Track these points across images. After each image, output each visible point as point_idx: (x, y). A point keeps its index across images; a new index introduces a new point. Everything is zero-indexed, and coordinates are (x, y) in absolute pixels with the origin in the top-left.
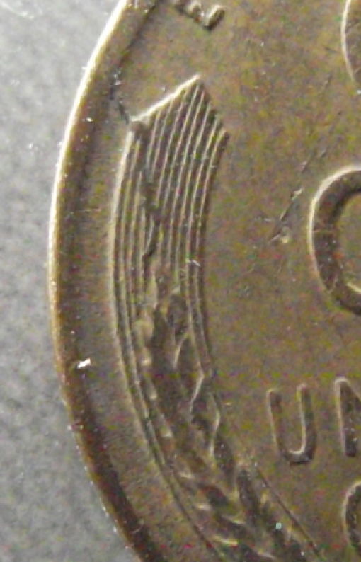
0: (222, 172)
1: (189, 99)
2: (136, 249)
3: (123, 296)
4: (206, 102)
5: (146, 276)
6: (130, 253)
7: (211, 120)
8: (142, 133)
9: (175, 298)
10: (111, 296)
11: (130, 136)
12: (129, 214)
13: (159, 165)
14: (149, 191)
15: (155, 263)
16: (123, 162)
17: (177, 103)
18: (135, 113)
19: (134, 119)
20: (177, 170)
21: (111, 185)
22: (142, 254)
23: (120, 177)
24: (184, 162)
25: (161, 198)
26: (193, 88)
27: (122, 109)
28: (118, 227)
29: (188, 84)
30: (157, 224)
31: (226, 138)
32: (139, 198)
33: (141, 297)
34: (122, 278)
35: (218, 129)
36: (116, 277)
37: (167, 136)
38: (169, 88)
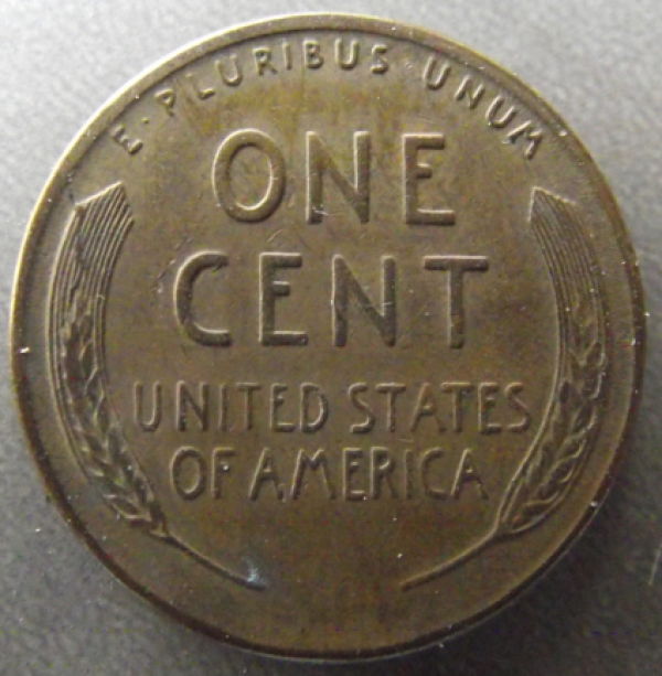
0: (127, 243)
2: (67, 284)
3: (55, 310)
4: (123, 200)
5: (71, 301)
6: (63, 286)
7: (125, 211)
8: (82, 213)
9: (86, 317)
10: (48, 311)
11: (73, 214)
12: (67, 259)
13: (89, 234)
14: (80, 249)
15: (78, 294)
16: (66, 230)
17: (104, 198)
18: (79, 201)
19: (77, 204)
20: (99, 238)
21: (58, 241)
22: (70, 287)
23: (63, 238)
24: (104, 234)
25: (87, 254)
26: (116, 189)
27: (71, 197)
28: (58, 268)
29: (114, 186)
30: (83, 269)
31: (132, 223)
32: (73, 252)
33: (66, 314)
34: (56, 300)
35: (129, 217)
36: (53, 298)
37: (96, 216)
38: (103, 187)
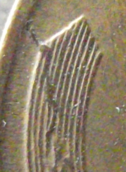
0: (97, 79)
1: (77, 31)
2: (42, 128)
3: (33, 159)
4: (88, 33)
5: (48, 146)
6: (38, 131)
7: (91, 44)
8: (47, 53)
9: (66, 160)
10: (25, 159)
11: (39, 55)
12: (38, 105)
13: (57, 74)
14: (51, 91)
15: (54, 138)
16: (34, 72)
17: (69, 33)
18: (43, 40)
19: (42, 44)
20: (69, 77)
21: (26, 86)
22: (45, 132)
23: (32, 81)
24: (73, 72)
25: (59, 96)
26: (80, 24)
28: (30, 114)
29: (76, 21)
30: (56, 111)
31: (101, 57)
32: (44, 95)
33: (44, 160)
34: (32, 147)
35: (96, 50)
36: (29, 146)
37: (62, 54)
38: (65, 24)
